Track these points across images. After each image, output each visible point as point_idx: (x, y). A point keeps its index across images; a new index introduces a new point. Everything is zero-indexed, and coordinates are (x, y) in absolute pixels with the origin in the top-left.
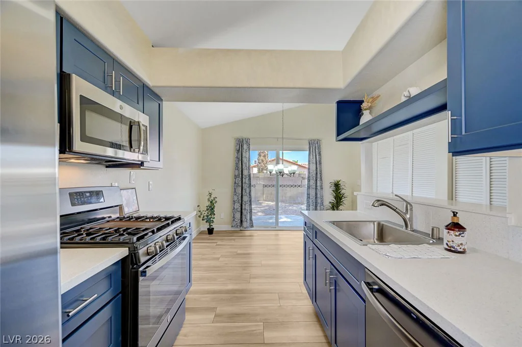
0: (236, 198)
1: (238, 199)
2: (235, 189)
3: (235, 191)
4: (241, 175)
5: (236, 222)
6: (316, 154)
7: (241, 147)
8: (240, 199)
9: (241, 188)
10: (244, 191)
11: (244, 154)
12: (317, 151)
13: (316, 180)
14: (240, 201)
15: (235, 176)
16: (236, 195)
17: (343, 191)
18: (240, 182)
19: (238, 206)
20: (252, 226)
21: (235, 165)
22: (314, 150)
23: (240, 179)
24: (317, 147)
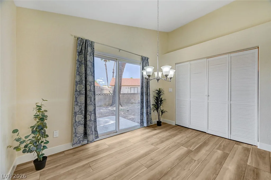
0: (77, 109)
1: (80, 109)
2: (76, 98)
3: (76, 101)
4: (84, 82)
5: (78, 137)
7: (84, 49)
8: (83, 109)
9: (84, 96)
10: (88, 99)
11: (88, 57)
14: (84, 112)
15: (76, 82)
16: (77, 105)
18: (84, 89)
19: (80, 118)
20: (97, 137)
21: (76, 69)
23: (83, 86)
24: (147, 63)
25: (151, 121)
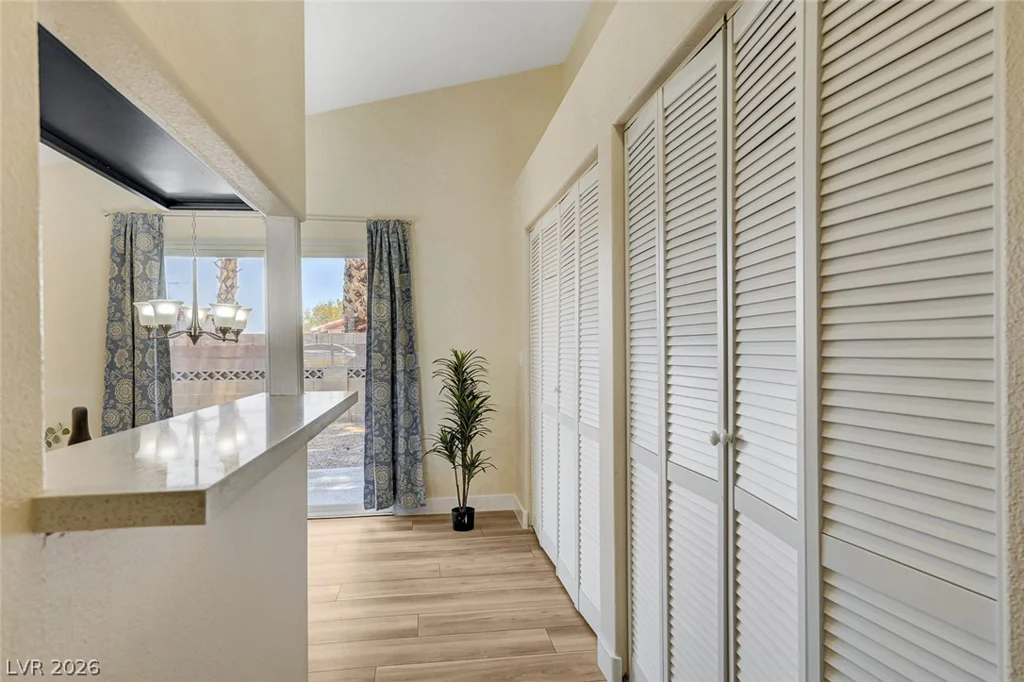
0: (113, 420)
2: (111, 387)
3: (111, 395)
4: (130, 341)
6: (390, 269)
7: (128, 242)
8: (129, 419)
9: (130, 383)
10: (138, 391)
11: (139, 269)
12: (395, 256)
13: (394, 354)
15: (110, 341)
16: (113, 406)
17: (479, 389)
18: (130, 364)
21: (109, 304)
22: (385, 255)
23: (128, 355)
24: (395, 245)
25: (419, 496)
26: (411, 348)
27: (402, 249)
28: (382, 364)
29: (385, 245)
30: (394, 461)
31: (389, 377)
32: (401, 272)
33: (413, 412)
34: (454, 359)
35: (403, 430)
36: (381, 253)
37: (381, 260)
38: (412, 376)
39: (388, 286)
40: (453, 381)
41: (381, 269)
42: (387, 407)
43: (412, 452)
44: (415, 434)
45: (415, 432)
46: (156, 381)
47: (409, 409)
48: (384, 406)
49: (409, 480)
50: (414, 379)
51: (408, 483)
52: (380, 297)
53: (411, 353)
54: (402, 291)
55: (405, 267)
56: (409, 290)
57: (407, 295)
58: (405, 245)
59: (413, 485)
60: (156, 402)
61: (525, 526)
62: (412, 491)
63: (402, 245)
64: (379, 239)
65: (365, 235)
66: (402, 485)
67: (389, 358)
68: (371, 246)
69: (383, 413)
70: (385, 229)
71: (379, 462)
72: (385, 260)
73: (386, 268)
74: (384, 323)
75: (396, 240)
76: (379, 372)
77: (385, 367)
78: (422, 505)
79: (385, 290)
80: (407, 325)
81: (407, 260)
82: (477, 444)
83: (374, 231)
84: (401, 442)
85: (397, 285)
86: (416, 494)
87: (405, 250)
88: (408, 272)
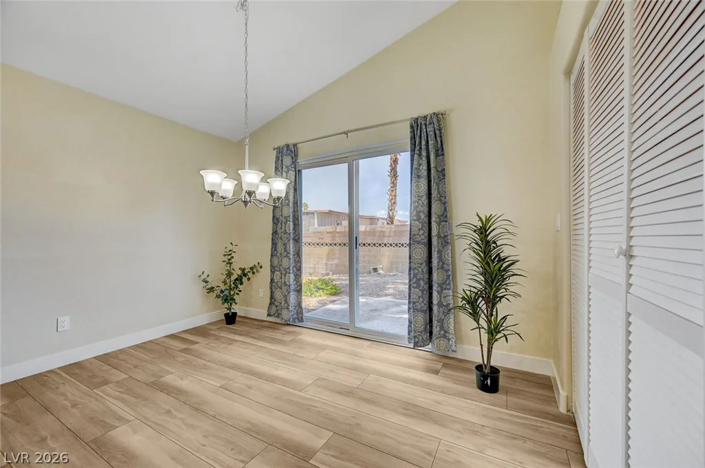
0: (276, 262)
1: (279, 262)
2: (276, 244)
3: (275, 249)
4: (281, 218)
5: (277, 306)
6: (428, 154)
12: (432, 143)
13: (430, 222)
15: (275, 219)
16: (276, 255)
19: (278, 276)
24: (432, 133)
25: (451, 342)
26: (445, 217)
27: (438, 135)
28: (419, 230)
29: (424, 135)
30: (431, 309)
31: (426, 240)
32: (437, 155)
33: (447, 271)
34: (479, 224)
35: (436, 285)
36: (420, 142)
37: (421, 148)
38: (446, 241)
39: (425, 168)
40: (477, 244)
41: (420, 155)
42: (424, 264)
43: (445, 304)
44: (449, 289)
45: (448, 287)
46: (291, 241)
47: (442, 268)
48: (421, 264)
49: (442, 328)
50: (448, 243)
51: (441, 330)
52: (419, 177)
53: (446, 221)
54: (437, 171)
55: (440, 152)
56: (444, 170)
57: (442, 173)
58: (441, 133)
59: (446, 332)
60: (292, 253)
61: (562, 409)
62: (445, 337)
63: (437, 132)
64: (419, 131)
65: (409, 130)
66: (436, 330)
67: (426, 225)
68: (413, 138)
69: (420, 270)
70: (423, 122)
71: (417, 309)
72: (423, 147)
73: (424, 154)
74: (422, 197)
75: (432, 129)
76: (417, 236)
77: (421, 232)
78: (453, 351)
79: (423, 171)
80: (442, 199)
81: (442, 145)
82: (502, 308)
83: (415, 125)
84: (435, 294)
85: (432, 165)
86: (449, 340)
87: (441, 137)
88: (443, 155)
